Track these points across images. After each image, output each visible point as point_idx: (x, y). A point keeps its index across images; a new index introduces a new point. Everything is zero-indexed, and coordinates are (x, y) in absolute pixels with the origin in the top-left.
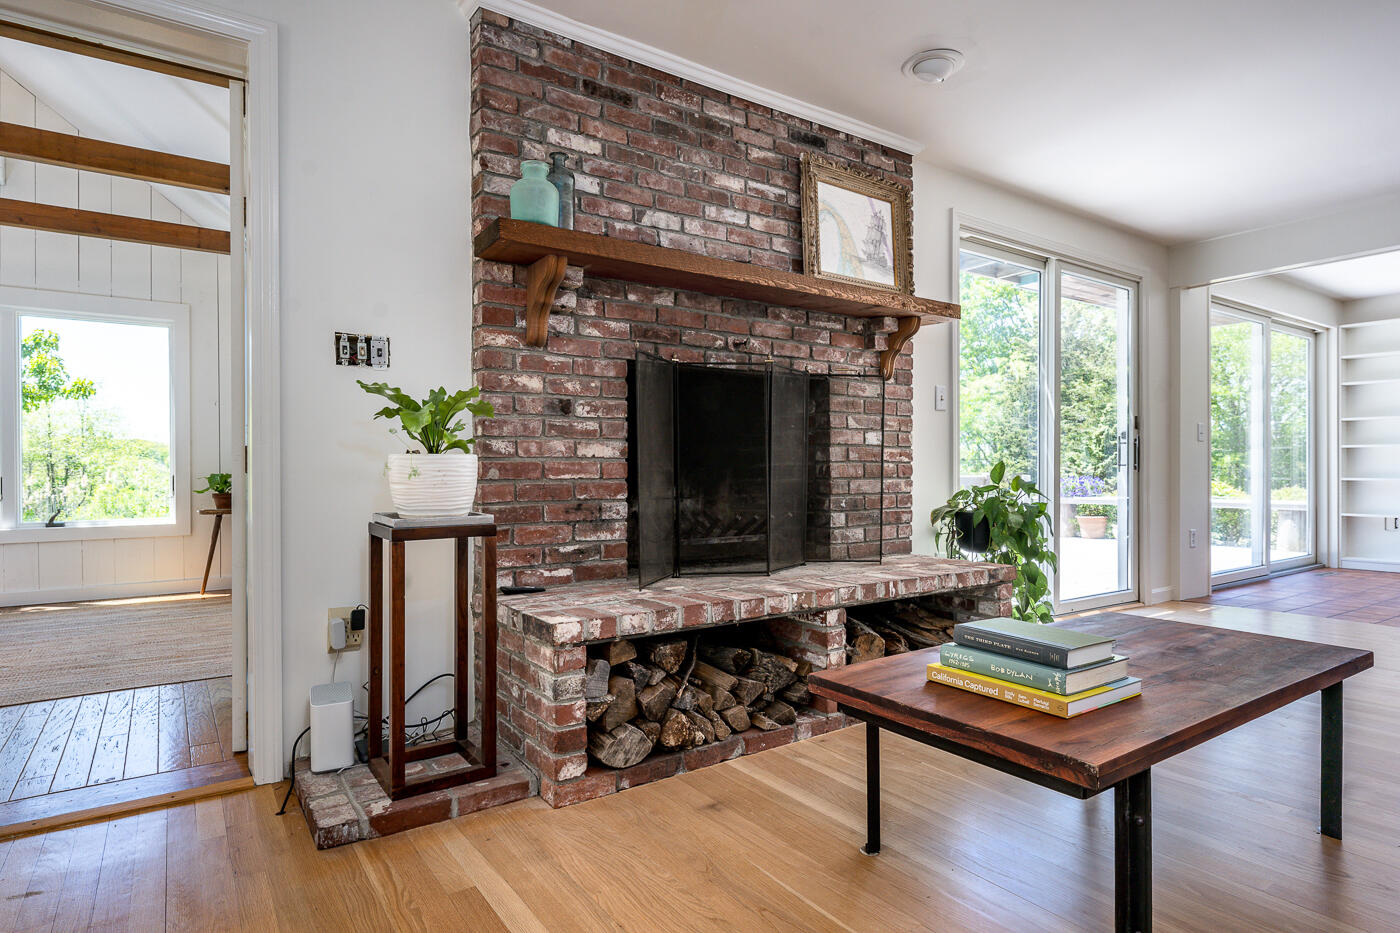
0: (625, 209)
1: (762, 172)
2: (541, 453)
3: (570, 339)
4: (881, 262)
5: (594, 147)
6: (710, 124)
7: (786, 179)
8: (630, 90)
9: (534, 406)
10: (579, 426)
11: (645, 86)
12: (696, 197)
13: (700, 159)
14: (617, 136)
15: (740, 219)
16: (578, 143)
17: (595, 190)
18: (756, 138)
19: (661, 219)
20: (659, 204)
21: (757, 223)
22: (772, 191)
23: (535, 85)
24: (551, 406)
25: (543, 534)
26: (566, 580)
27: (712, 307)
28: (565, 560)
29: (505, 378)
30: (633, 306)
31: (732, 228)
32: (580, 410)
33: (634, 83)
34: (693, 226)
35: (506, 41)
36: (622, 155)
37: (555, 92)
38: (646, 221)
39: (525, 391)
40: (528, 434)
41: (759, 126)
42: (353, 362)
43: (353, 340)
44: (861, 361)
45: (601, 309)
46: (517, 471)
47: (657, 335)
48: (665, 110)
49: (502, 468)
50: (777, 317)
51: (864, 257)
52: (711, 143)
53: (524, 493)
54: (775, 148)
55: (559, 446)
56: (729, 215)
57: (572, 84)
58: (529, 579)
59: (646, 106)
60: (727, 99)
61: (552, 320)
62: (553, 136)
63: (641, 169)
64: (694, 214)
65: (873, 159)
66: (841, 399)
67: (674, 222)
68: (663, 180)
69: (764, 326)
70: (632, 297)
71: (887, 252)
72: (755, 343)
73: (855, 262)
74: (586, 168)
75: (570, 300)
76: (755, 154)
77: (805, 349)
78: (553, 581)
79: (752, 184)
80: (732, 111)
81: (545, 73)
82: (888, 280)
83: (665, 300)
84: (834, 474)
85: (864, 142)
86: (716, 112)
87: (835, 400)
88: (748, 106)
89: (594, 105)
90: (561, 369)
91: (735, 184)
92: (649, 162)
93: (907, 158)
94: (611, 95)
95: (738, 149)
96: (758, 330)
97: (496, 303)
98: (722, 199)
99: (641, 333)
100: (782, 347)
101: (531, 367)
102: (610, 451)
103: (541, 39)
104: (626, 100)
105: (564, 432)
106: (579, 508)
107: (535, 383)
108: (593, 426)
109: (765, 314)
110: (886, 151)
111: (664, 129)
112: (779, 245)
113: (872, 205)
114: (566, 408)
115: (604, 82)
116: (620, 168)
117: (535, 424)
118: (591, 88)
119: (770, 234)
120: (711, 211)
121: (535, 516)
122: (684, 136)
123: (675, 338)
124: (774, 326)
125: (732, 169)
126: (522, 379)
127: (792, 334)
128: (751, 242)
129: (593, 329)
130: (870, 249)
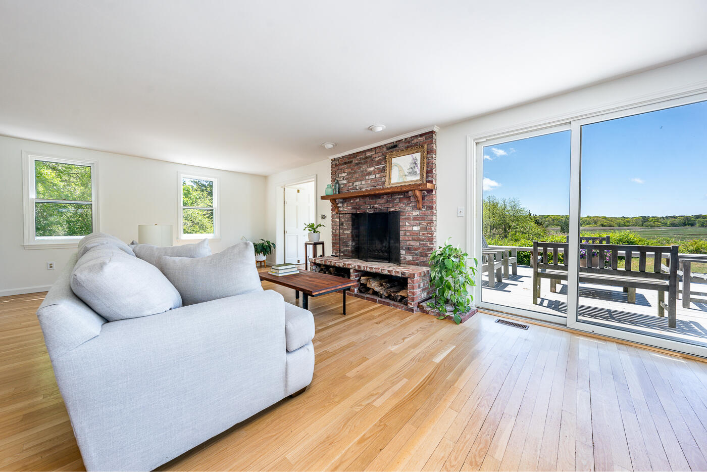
0: (351, 184)
2: (339, 233)
4: (415, 173)
5: (346, 174)
6: (367, 158)
7: (385, 162)
8: (351, 160)
9: (338, 224)
10: (344, 227)
11: (354, 157)
12: (363, 176)
13: (364, 167)
14: (349, 170)
15: (373, 176)
16: (344, 175)
17: (346, 182)
18: (377, 155)
19: (357, 183)
20: (357, 180)
21: (378, 176)
22: (381, 166)
23: (338, 167)
24: (340, 224)
27: (367, 200)
28: (343, 252)
29: (334, 220)
30: (352, 203)
31: (372, 180)
32: (344, 225)
34: (363, 182)
35: (334, 163)
36: (350, 173)
37: (340, 167)
38: (354, 185)
39: (337, 222)
40: (337, 229)
41: (378, 152)
42: (323, 218)
44: (411, 205)
45: (347, 205)
46: (336, 236)
47: (356, 208)
48: (358, 160)
49: (334, 235)
50: (383, 198)
51: (408, 174)
52: (367, 162)
54: (383, 154)
56: (371, 177)
57: (343, 164)
59: (355, 161)
60: (370, 150)
62: (340, 175)
63: (353, 175)
64: (363, 180)
65: (415, 141)
66: (403, 217)
67: (359, 183)
68: (357, 175)
70: (352, 201)
72: (376, 206)
73: (404, 177)
74: (344, 179)
75: (340, 205)
76: (377, 159)
77: (391, 205)
79: (376, 167)
81: (339, 164)
83: (358, 200)
84: (401, 239)
85: (411, 137)
86: (368, 154)
87: (401, 217)
88: (375, 148)
89: (346, 166)
90: (342, 217)
91: (372, 169)
92: (355, 172)
93: (432, 132)
94: (349, 162)
95: (373, 160)
96: (378, 202)
98: (369, 174)
99: (353, 208)
100: (384, 205)
101: (337, 217)
102: (348, 232)
103: (338, 159)
104: (351, 162)
106: (344, 242)
108: (346, 227)
109: (379, 198)
110: (421, 135)
111: (357, 164)
113: (412, 156)
114: (342, 224)
115: (347, 160)
116: (350, 176)
118: (346, 163)
120: (367, 177)
121: (338, 243)
122: (362, 163)
123: (360, 208)
124: (381, 201)
125: (371, 166)
126: (336, 220)
127: (387, 202)
128: (376, 181)
129: (346, 208)
130: (411, 170)
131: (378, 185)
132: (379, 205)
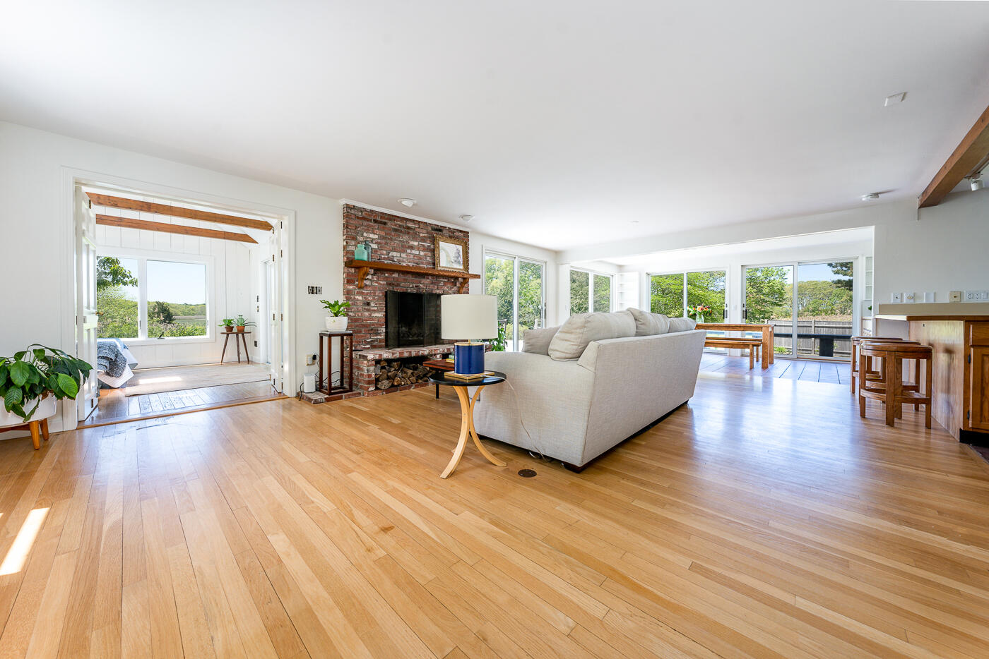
0: (385, 252)
1: (423, 240)
2: (362, 316)
3: (370, 286)
4: (459, 262)
5: (376, 237)
6: (408, 228)
7: (430, 241)
8: (386, 221)
9: (360, 304)
10: (372, 308)
11: (390, 220)
12: (404, 248)
13: (405, 238)
14: (383, 233)
15: (417, 253)
16: (372, 236)
17: (376, 247)
18: (422, 231)
19: (395, 254)
20: (394, 250)
21: (422, 253)
22: (426, 244)
23: (360, 222)
24: (364, 304)
25: (362, 336)
26: (368, 348)
27: (409, 277)
28: (368, 343)
29: (352, 297)
30: (386, 277)
31: (415, 255)
32: (372, 305)
33: (387, 219)
34: (404, 255)
35: (353, 212)
36: (384, 238)
37: (365, 223)
38: (390, 255)
39: (358, 300)
40: (359, 311)
41: (422, 227)
42: (312, 293)
43: (313, 288)
44: (453, 290)
45: (378, 278)
46: (356, 320)
47: (393, 285)
48: (396, 225)
49: (351, 319)
50: (428, 279)
51: (454, 262)
52: (409, 233)
53: (357, 326)
54: (427, 233)
55: (367, 314)
56: (413, 252)
57: (370, 220)
58: (358, 348)
59: (390, 225)
60: (413, 221)
61: (365, 282)
62: (365, 234)
63: (388, 241)
64: (404, 252)
65: (456, 234)
67: (398, 255)
68: (395, 244)
69: (424, 281)
70: (386, 275)
71: (461, 260)
72: (421, 285)
73: (451, 263)
74: (374, 242)
75: (370, 277)
76: (421, 235)
77: (436, 287)
78: (365, 348)
79: (421, 243)
80: (415, 224)
81: (363, 218)
82: (462, 267)
83: (396, 275)
85: (454, 229)
86: (410, 225)
88: (419, 222)
89: (376, 226)
90: (367, 294)
91: (416, 243)
92: (391, 239)
93: (468, 233)
94: (381, 223)
95: (416, 234)
96: (422, 282)
97: (349, 278)
98: (412, 247)
99: (389, 284)
100: (429, 287)
101: (359, 293)
102: (381, 315)
103: (362, 210)
104: (385, 223)
105: (368, 310)
106: (372, 330)
107: (360, 298)
108: (376, 308)
109: (424, 278)
110: (461, 231)
111: (395, 230)
112: (428, 259)
113: (456, 247)
114: (368, 304)
115: (379, 219)
116: (383, 241)
117: (360, 308)
118: (375, 221)
119: (426, 256)
120: (409, 251)
121: (360, 332)
122: (401, 232)
123: (398, 285)
124: (426, 281)
125: (415, 239)
126: (357, 297)
127: (432, 283)
128: (420, 259)
129: (376, 284)
130: (456, 259)
131: (423, 264)
132: (424, 285)
